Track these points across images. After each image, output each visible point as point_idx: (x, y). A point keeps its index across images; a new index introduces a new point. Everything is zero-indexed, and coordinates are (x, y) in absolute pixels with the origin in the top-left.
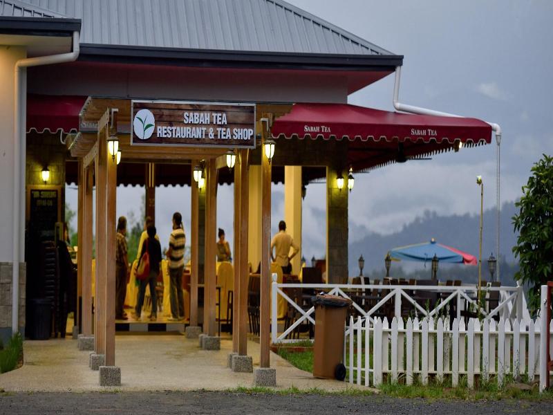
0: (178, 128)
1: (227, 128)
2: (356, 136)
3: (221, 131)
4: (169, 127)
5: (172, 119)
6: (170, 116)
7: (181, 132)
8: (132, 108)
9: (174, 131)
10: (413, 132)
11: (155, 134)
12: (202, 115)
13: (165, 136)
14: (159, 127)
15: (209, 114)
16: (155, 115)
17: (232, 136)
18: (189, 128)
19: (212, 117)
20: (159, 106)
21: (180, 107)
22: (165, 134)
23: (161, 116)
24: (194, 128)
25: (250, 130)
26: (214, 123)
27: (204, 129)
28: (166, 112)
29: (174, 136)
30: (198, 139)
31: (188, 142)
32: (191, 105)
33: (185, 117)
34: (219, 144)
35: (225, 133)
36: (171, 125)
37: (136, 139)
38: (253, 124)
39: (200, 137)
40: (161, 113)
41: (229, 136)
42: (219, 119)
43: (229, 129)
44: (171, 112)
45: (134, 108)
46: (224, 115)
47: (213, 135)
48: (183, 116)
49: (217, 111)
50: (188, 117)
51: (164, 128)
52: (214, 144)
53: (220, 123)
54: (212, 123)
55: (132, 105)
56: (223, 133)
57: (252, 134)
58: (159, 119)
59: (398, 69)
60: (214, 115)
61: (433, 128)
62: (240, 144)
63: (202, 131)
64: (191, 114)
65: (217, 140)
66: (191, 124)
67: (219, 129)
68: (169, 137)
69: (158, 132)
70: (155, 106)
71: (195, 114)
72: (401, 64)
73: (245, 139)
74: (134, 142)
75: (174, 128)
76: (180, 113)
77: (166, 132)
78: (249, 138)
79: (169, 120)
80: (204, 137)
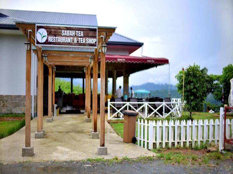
0: (59, 38)
1: (83, 38)
2: (132, 62)
3: (80, 40)
4: (55, 37)
5: (56, 33)
6: (55, 32)
7: (60, 39)
8: (36, 28)
9: (57, 39)
10: (148, 61)
11: (47, 40)
12: (71, 31)
13: (52, 41)
14: (49, 37)
15: (74, 31)
16: (47, 31)
17: (86, 42)
18: (65, 38)
19: (76, 33)
20: (49, 28)
21: (60, 28)
22: (52, 40)
23: (51, 32)
24: (67, 38)
25: (94, 39)
26: (77, 36)
27: (72, 38)
28: (53, 30)
29: (57, 41)
30: (69, 43)
31: (64, 44)
32: (65, 27)
33: (62, 32)
34: (79, 45)
35: (82, 40)
36: (55, 36)
37: (38, 43)
38: (96, 37)
39: (70, 42)
40: (51, 31)
41: (84, 42)
42: (79, 34)
43: (84, 39)
44: (56, 30)
45: (37, 28)
46: (82, 32)
47: (76, 41)
48: (61, 32)
49: (78, 30)
50: (64, 33)
51: (52, 37)
52: (77, 45)
53: (80, 36)
54: (76, 35)
55: (36, 26)
56: (81, 40)
57: (95, 41)
58: (50, 34)
59: (142, 46)
60: (77, 32)
61: (153, 60)
62: (90, 46)
63: (71, 39)
64: (66, 31)
65: (78, 44)
66: (66, 36)
67: (79, 39)
68: (55, 41)
69: (49, 39)
70: (48, 27)
71: (68, 31)
72: (143, 45)
73: (92, 43)
74: (37, 44)
75: (57, 38)
76: (60, 31)
77: (53, 39)
78: (94, 43)
79: (54, 34)
80: (72, 42)
